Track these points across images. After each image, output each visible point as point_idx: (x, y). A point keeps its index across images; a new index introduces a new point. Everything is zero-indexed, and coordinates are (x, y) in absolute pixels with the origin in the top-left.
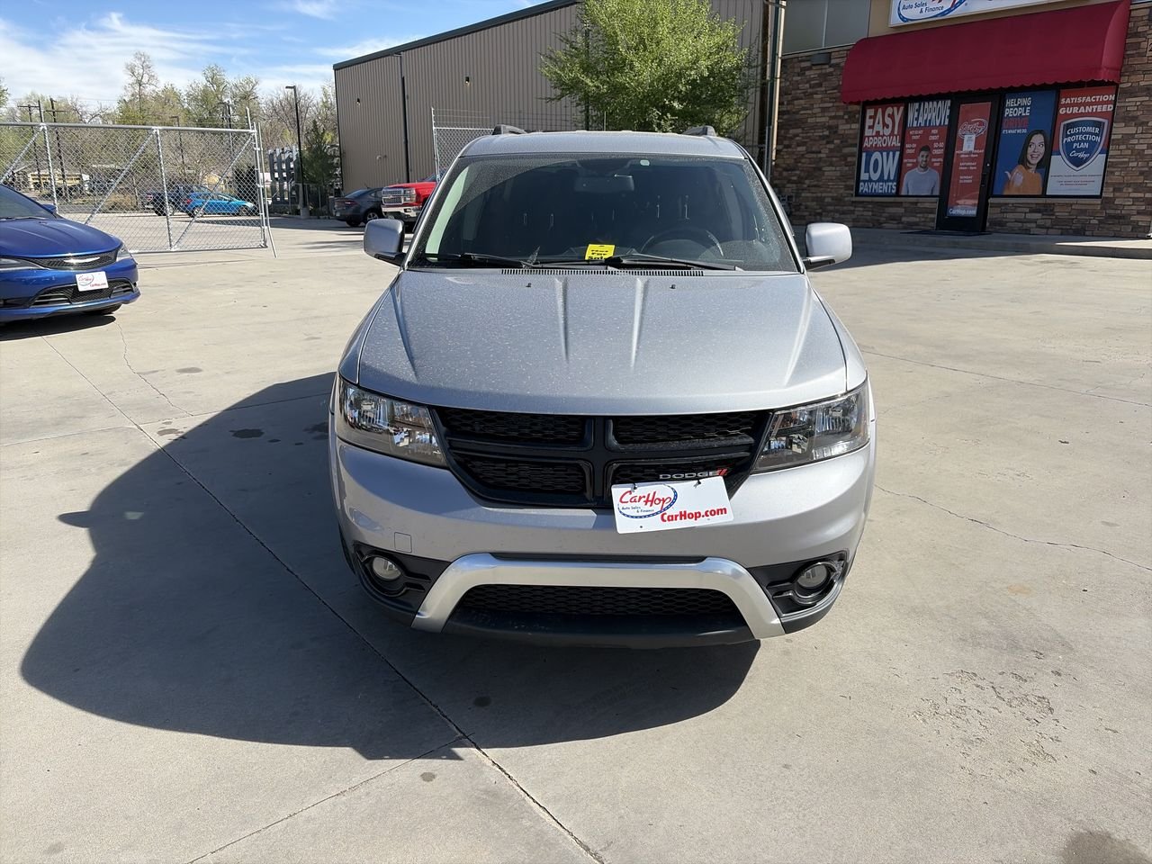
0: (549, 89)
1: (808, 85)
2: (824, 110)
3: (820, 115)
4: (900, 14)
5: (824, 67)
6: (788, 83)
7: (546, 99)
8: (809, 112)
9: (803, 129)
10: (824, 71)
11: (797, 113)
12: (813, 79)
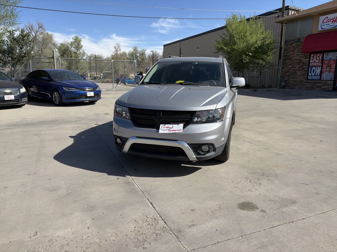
0: (214, 50)
1: (293, 48)
2: (298, 55)
3: (296, 56)
4: (321, 27)
5: (298, 43)
6: (287, 47)
7: (214, 52)
8: (293, 56)
9: (291, 60)
10: (298, 44)
11: (289, 56)
12: (295, 46)
